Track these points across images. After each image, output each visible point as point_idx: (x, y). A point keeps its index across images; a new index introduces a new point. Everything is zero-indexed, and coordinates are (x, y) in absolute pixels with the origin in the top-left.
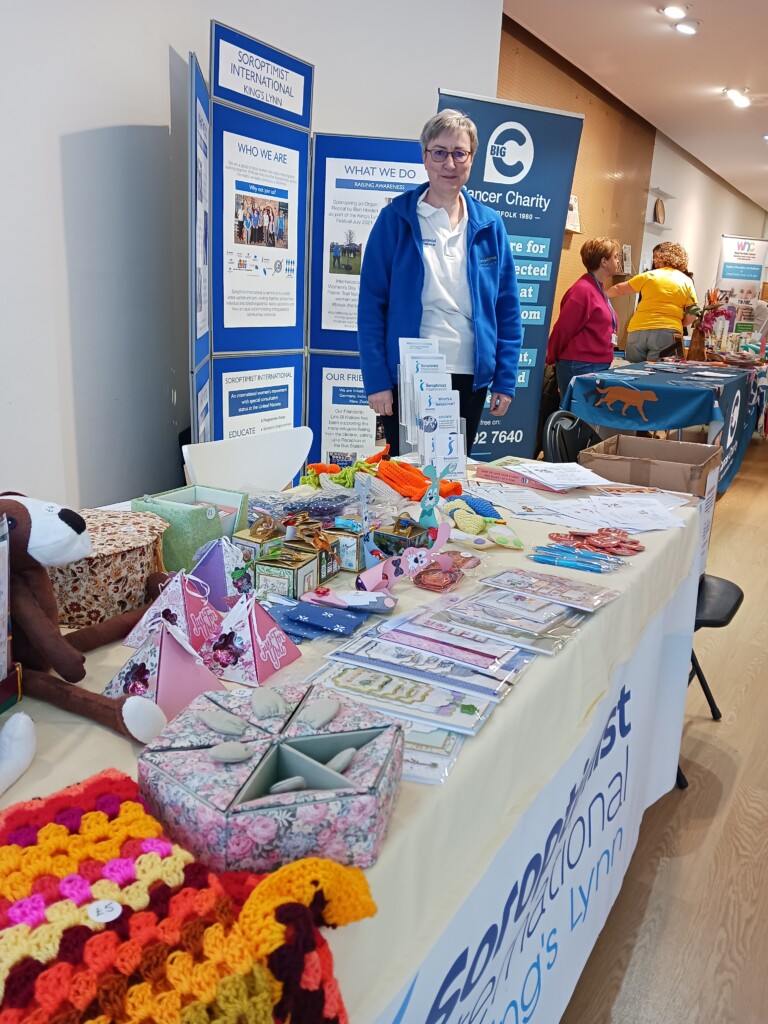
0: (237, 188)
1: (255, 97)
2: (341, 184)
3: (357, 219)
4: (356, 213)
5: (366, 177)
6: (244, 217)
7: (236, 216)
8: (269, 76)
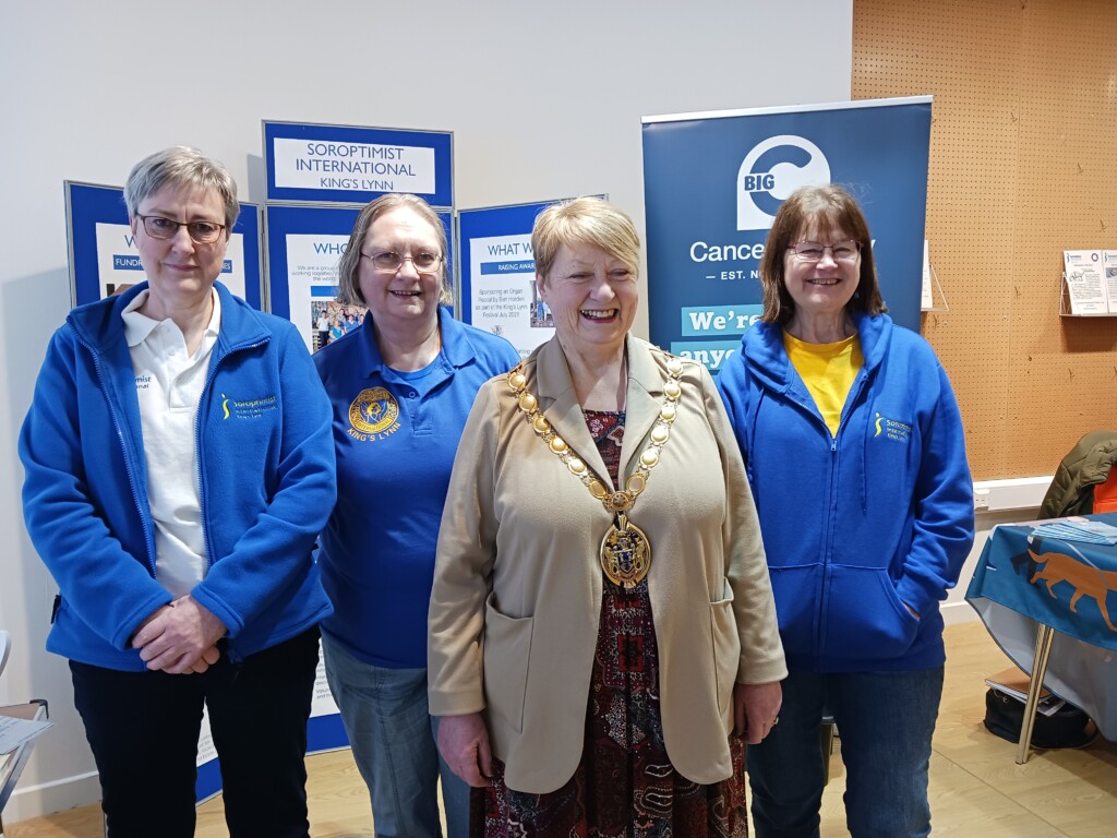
0: (313, 295)
1: (342, 188)
2: (488, 268)
3: (503, 311)
4: (502, 304)
5: (511, 257)
6: (330, 326)
7: (315, 325)
8: (366, 159)
